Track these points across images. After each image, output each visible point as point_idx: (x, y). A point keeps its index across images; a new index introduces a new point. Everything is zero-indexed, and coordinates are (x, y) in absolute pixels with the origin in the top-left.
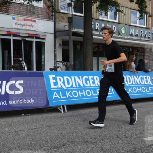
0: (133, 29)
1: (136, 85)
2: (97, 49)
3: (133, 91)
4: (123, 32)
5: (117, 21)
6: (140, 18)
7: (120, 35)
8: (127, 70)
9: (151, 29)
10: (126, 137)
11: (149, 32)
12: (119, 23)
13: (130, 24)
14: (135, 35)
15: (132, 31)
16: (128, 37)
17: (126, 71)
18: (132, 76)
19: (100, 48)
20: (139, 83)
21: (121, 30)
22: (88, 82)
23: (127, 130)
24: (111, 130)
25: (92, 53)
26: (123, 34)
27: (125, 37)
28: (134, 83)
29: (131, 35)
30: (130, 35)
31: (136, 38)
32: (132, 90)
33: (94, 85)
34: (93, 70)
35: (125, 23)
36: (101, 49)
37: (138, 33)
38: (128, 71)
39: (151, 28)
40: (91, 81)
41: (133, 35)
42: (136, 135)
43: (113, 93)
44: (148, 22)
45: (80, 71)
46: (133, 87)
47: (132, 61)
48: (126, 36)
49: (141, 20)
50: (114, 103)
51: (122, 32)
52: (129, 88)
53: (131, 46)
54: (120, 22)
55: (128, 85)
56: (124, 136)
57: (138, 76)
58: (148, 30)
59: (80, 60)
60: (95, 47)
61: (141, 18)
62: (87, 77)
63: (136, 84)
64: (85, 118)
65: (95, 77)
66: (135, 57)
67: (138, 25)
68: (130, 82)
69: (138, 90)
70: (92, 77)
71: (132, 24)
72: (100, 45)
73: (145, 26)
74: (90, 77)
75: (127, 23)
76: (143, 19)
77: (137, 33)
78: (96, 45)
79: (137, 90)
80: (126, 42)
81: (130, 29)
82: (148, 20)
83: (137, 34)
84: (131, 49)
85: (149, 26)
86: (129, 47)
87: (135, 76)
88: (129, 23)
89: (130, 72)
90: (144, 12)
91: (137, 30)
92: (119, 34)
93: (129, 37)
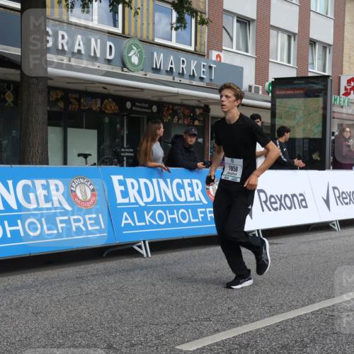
0: (162, 55)
1: (165, 203)
2: (61, 105)
3: (156, 222)
4: (135, 60)
5: (119, 30)
6: (178, 25)
7: (125, 69)
8: (141, 162)
9: (208, 57)
10: (133, 345)
11: (203, 63)
12: (123, 36)
13: (153, 40)
14: (167, 71)
15: (159, 58)
16: (148, 76)
17: (137, 167)
18: (155, 180)
19: (72, 103)
20: (172, 200)
21: (130, 55)
22: (32, 196)
23: (136, 326)
24: (92, 329)
25: (46, 117)
26: (133, 65)
27: (140, 74)
28: (159, 200)
29: (157, 70)
30: (153, 68)
31: (169, 78)
32: (153, 217)
33: (49, 205)
34: (47, 164)
35: (139, 36)
36: (74, 106)
37: (173, 66)
38: (144, 165)
39: (208, 53)
40: (41, 193)
41: (160, 70)
42: (158, 338)
43: (103, 227)
44: (201, 37)
45: (9, 166)
46: (155, 209)
47: (153, 140)
48: (143, 73)
49: (180, 30)
50: (104, 255)
51: (133, 61)
52: (145, 213)
53: (155, 99)
54: (126, 32)
55: (143, 205)
56: (127, 341)
57: (168, 180)
58: (200, 58)
59: (13, 135)
60: (57, 100)
61: (181, 26)
62: (28, 182)
63: (164, 200)
64: (22, 298)
65: (52, 182)
66: (162, 130)
67: (173, 43)
68: (148, 196)
69: (169, 216)
70: (44, 182)
71: (157, 40)
72: (70, 95)
73: (192, 48)
74: (39, 183)
75: (144, 38)
76: (185, 27)
77: (170, 66)
78: (60, 94)
79: (167, 217)
80: (142, 89)
81: (153, 54)
82: (201, 32)
83: (171, 68)
84: (155, 109)
85: (203, 47)
86: (150, 103)
87: (161, 181)
88: (150, 38)
89: (149, 169)
90: (187, 11)
91: (172, 58)
92: (124, 65)
93: (151, 75)
